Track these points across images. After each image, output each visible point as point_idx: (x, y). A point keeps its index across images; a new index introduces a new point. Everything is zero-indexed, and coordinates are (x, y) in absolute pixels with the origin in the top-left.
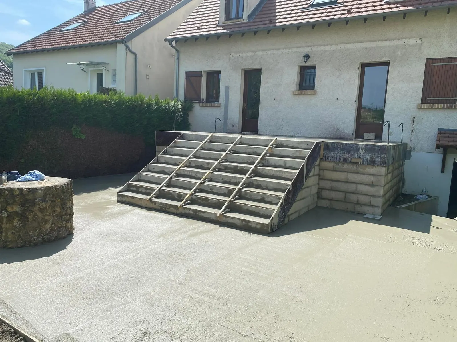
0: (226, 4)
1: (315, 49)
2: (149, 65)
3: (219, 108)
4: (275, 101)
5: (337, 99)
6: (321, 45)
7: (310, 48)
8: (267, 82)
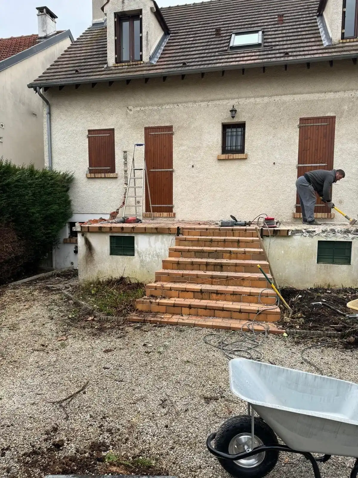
0: (116, 40)
1: (242, 101)
2: (1, 124)
3: (114, 180)
4: (193, 169)
5: (274, 163)
6: (250, 97)
7: (236, 100)
8: (181, 145)
